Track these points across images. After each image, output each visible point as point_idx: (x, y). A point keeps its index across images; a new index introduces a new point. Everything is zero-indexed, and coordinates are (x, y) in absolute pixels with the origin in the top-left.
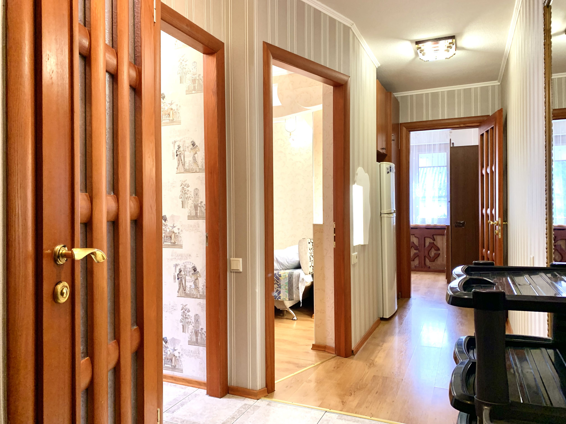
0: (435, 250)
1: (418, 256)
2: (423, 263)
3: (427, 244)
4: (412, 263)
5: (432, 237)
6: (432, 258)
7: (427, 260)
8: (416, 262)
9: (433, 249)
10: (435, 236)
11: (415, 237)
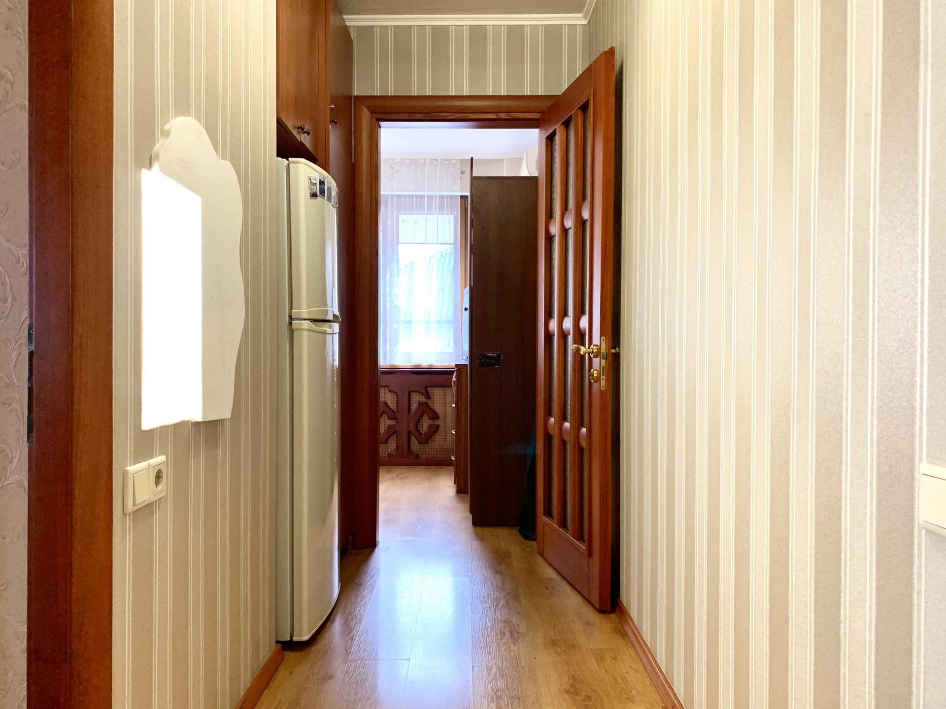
0: (430, 419)
1: (395, 432)
2: (405, 446)
3: (414, 406)
4: (382, 448)
5: (423, 390)
6: (423, 436)
7: (414, 440)
8: (390, 447)
9: (425, 417)
10: (429, 389)
11: (389, 391)
